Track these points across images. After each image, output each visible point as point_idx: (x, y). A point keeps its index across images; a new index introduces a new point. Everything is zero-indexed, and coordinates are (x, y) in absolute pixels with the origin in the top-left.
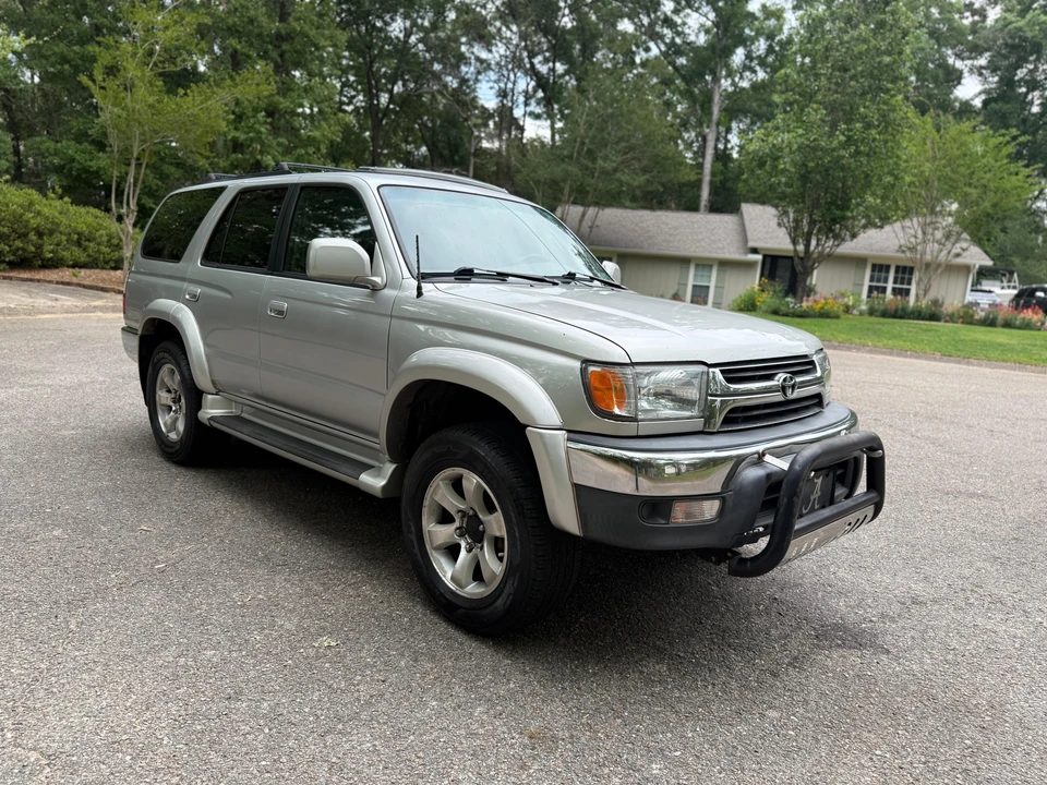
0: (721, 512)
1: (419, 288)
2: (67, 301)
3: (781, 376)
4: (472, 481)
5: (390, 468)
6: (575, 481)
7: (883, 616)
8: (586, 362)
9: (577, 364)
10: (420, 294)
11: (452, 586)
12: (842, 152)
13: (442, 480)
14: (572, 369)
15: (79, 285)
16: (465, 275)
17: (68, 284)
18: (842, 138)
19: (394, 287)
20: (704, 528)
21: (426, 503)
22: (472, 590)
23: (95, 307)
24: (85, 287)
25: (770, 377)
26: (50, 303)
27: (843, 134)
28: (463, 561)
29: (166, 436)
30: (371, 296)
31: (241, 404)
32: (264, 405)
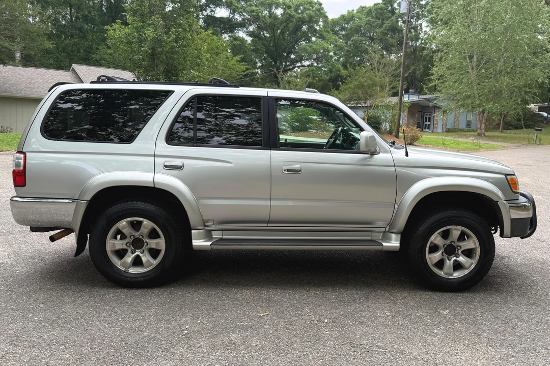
1: (407, 153)
5: (397, 236)
6: (512, 218)
8: (506, 175)
9: (504, 176)
10: (407, 155)
11: (445, 276)
13: (439, 234)
14: (502, 178)
19: (385, 153)
21: (428, 245)
28: (449, 263)
29: (126, 272)
30: (370, 158)
31: (222, 230)
32: (263, 226)
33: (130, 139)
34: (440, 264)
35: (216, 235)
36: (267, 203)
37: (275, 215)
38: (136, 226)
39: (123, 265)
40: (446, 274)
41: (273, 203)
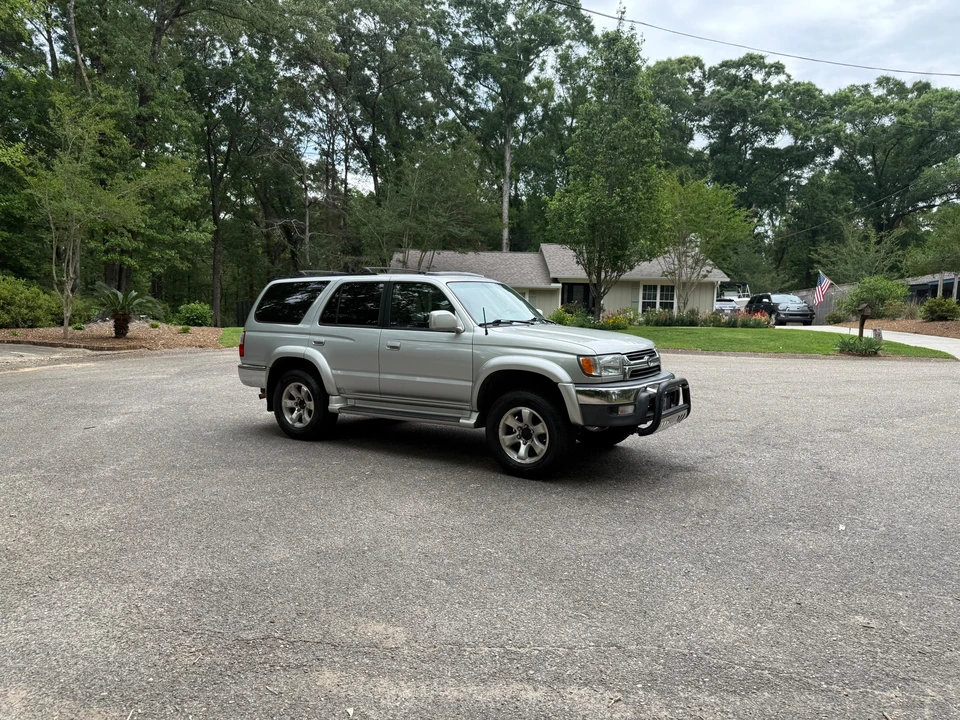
0: (635, 410)
1: (486, 331)
2: (32, 356)
3: (646, 358)
4: (526, 411)
5: (475, 416)
6: (581, 402)
7: (695, 462)
8: (579, 356)
9: (575, 357)
10: (487, 334)
11: (519, 461)
12: (619, 209)
13: (510, 414)
14: (573, 359)
15: (29, 343)
16: (497, 323)
17: (19, 342)
18: (618, 198)
19: (469, 331)
20: (629, 417)
21: (501, 426)
22: (529, 461)
23: (56, 360)
24: (34, 344)
25: (642, 358)
26: (19, 359)
27: (618, 195)
28: (523, 449)
29: (293, 426)
30: (455, 337)
31: (355, 399)
32: (378, 397)
33: (297, 321)
34: (516, 447)
35: (351, 403)
36: (377, 375)
37: (384, 387)
38: (299, 389)
39: (291, 419)
40: (519, 458)
41: (383, 376)
